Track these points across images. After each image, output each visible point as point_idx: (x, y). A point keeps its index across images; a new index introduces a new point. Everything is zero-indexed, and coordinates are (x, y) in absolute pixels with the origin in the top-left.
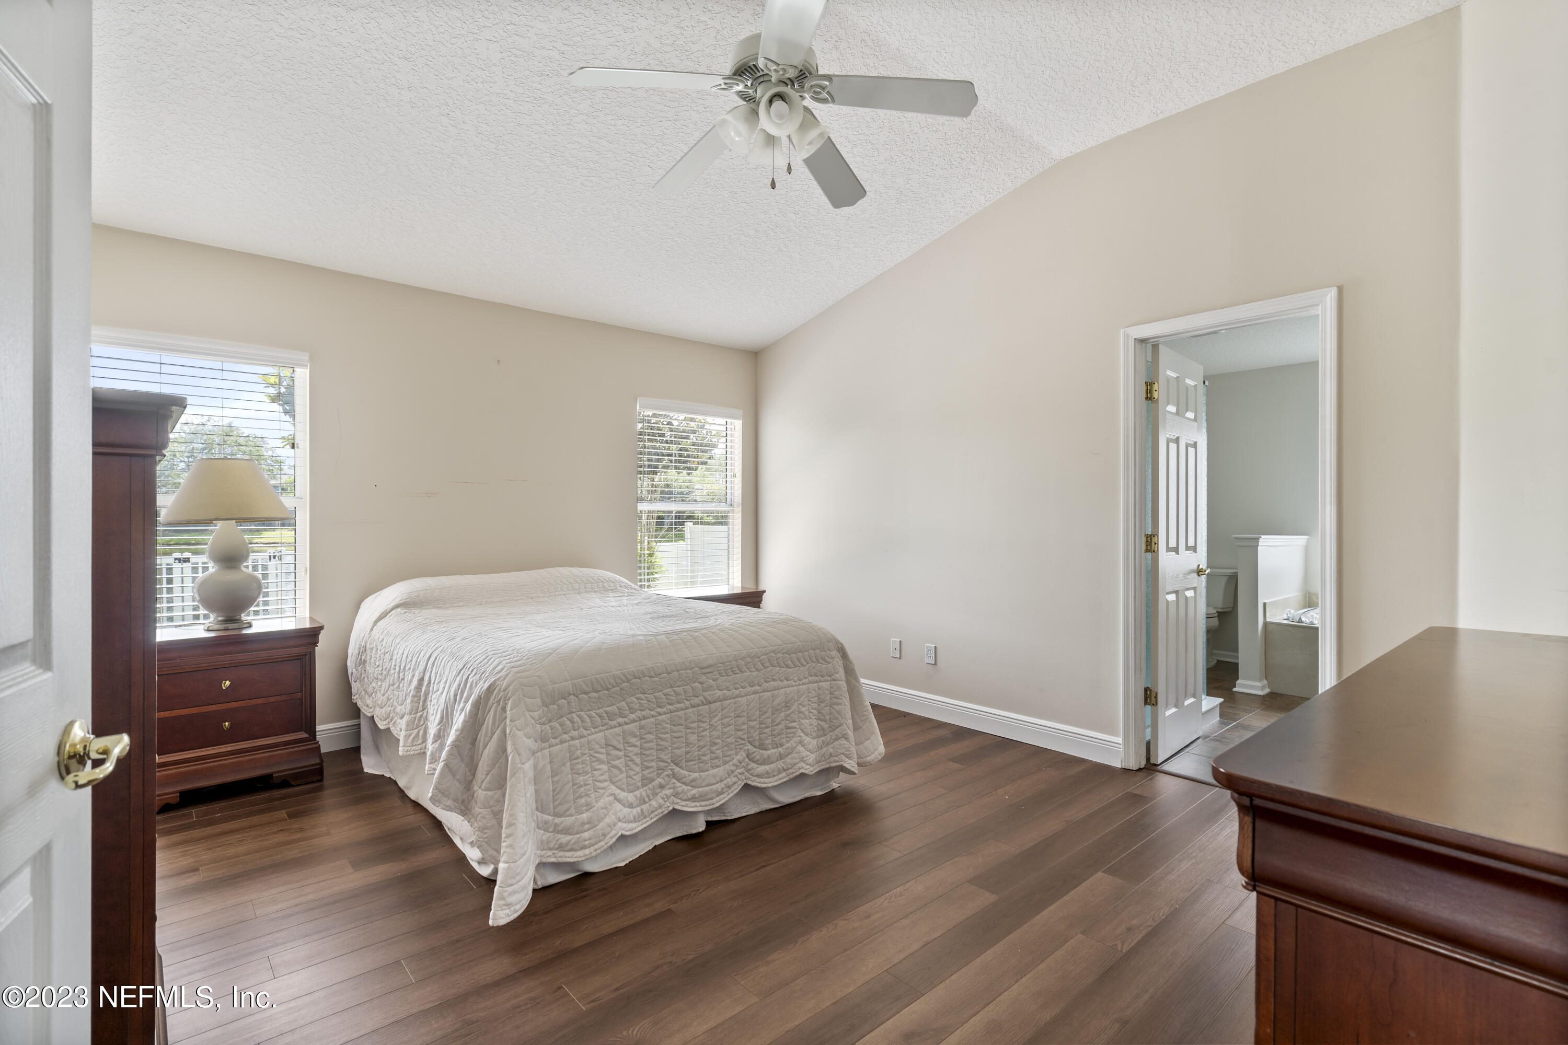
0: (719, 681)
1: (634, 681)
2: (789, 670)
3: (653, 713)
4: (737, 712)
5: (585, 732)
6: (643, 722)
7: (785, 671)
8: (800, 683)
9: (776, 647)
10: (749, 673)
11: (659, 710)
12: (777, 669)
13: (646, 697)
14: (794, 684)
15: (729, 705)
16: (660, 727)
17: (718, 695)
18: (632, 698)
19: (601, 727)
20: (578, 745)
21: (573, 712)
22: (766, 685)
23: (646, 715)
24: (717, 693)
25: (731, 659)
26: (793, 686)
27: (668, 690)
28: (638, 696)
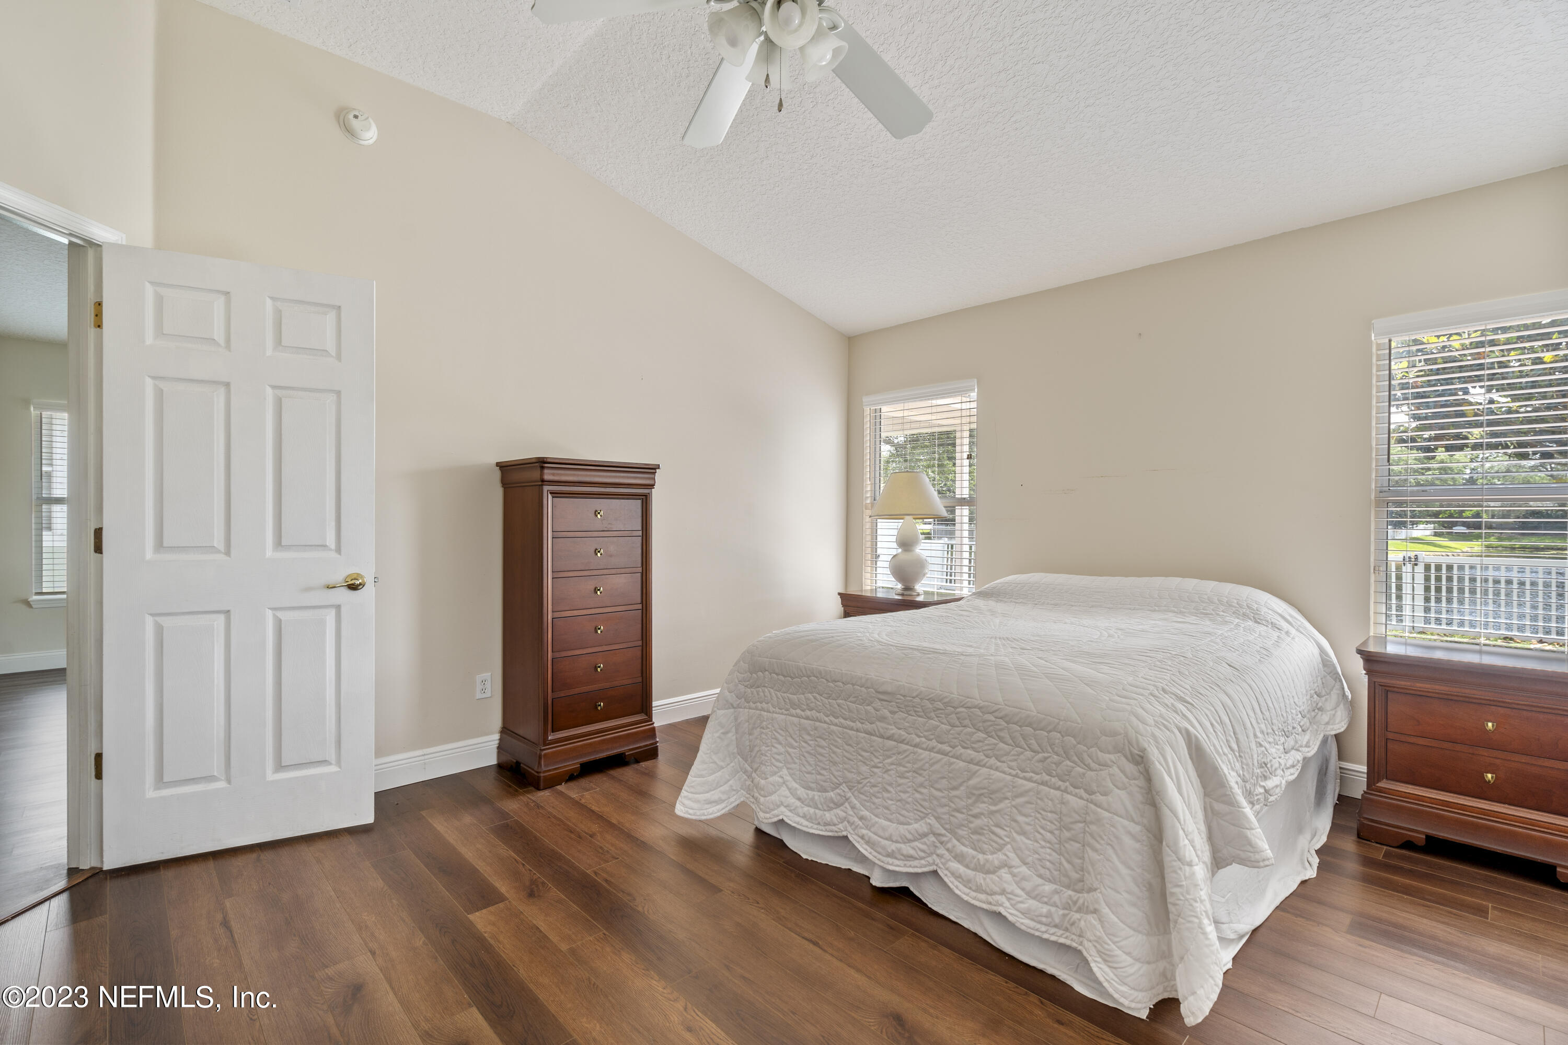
0: (896, 716)
1: (813, 678)
2: (1002, 745)
3: (826, 719)
4: (916, 766)
5: (771, 709)
6: (818, 724)
7: (996, 744)
8: (1022, 775)
9: (986, 703)
10: (938, 723)
11: (832, 719)
12: (982, 735)
13: (821, 700)
14: (1007, 769)
15: (905, 751)
16: (831, 736)
17: (892, 732)
18: (809, 695)
19: (783, 710)
20: (765, 717)
21: (765, 687)
22: (960, 750)
23: (819, 718)
24: (892, 729)
25: (914, 695)
26: (1004, 772)
27: (841, 701)
28: (814, 694)
